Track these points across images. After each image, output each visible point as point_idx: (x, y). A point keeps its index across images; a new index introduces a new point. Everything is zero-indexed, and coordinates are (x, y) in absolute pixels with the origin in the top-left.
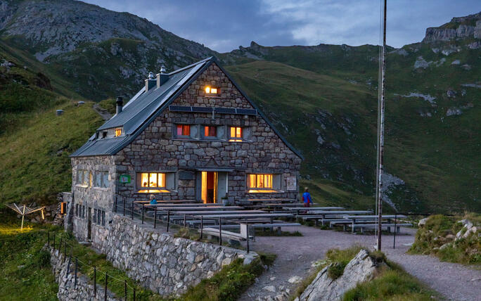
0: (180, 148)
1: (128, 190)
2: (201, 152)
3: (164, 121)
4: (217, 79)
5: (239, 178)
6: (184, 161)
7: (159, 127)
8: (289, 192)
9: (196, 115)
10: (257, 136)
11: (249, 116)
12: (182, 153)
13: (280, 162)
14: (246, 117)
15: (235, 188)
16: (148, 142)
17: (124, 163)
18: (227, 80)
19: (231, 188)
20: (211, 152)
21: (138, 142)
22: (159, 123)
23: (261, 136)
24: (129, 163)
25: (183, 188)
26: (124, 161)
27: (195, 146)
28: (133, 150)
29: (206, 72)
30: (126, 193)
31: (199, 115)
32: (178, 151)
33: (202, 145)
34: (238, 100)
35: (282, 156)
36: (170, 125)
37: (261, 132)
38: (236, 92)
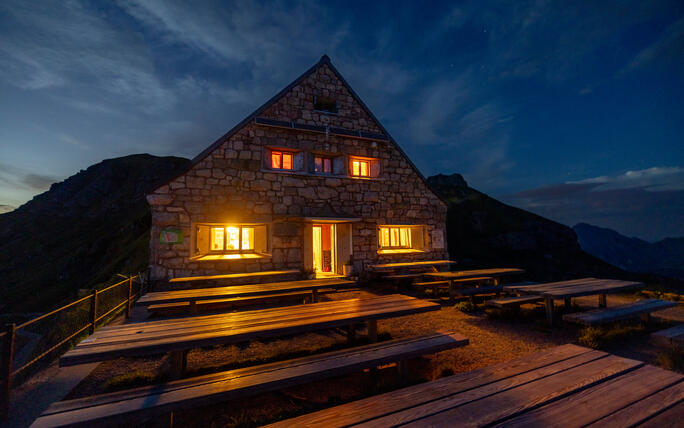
0: (276, 186)
1: (178, 256)
2: (309, 194)
3: (248, 142)
4: (332, 88)
5: (368, 232)
6: (282, 206)
7: (238, 152)
8: (435, 251)
9: (300, 137)
10: (390, 173)
11: (379, 144)
12: (278, 194)
13: (421, 211)
14: (374, 145)
15: (364, 248)
16: (218, 174)
17: (169, 209)
18: (345, 91)
19: (357, 248)
20: (326, 194)
21: (198, 173)
22: (239, 145)
23: (395, 173)
24: (181, 209)
25: (282, 249)
26: (171, 205)
27: (300, 184)
28: (190, 185)
29: (314, 76)
30: (175, 262)
31: (306, 137)
32: (272, 190)
33: (313, 182)
34: (362, 121)
35: (423, 202)
36: (259, 148)
37: (396, 168)
38: (358, 110)
